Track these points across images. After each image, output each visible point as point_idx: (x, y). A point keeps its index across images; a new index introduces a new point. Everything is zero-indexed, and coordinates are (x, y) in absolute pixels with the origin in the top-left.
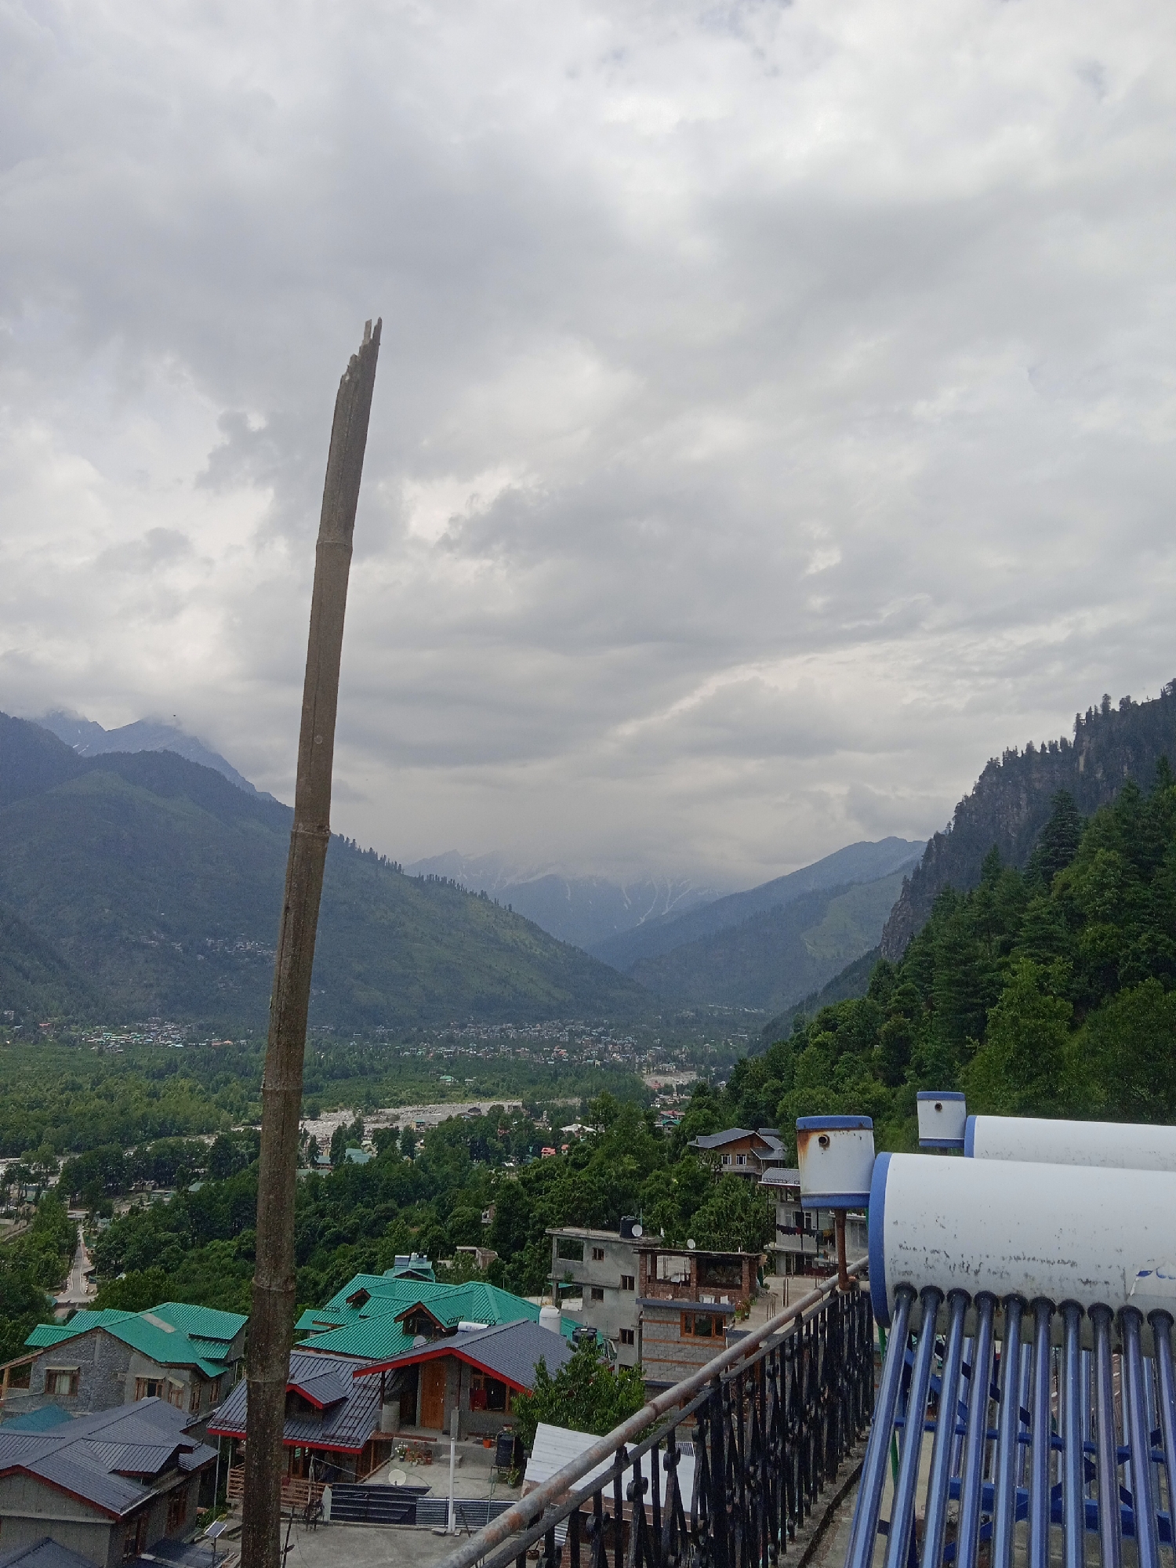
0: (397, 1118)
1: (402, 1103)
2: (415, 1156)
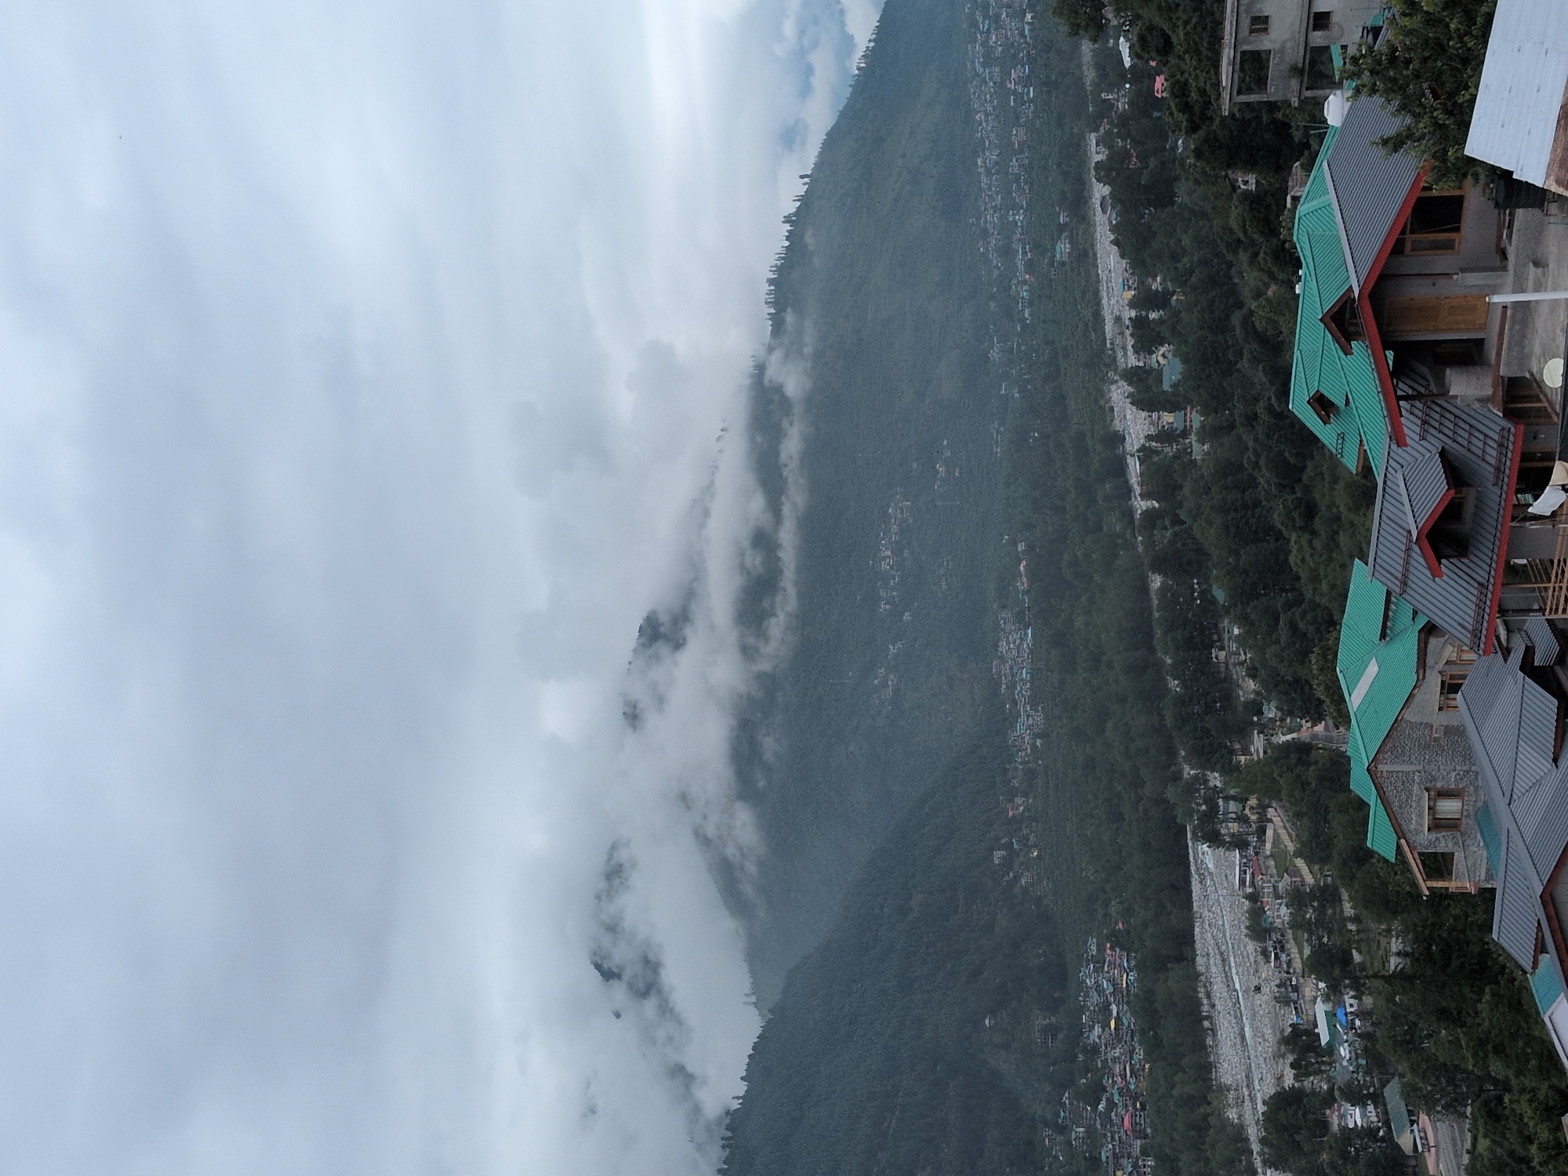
0: (1118, 319)
1: (1097, 315)
2: (1171, 290)
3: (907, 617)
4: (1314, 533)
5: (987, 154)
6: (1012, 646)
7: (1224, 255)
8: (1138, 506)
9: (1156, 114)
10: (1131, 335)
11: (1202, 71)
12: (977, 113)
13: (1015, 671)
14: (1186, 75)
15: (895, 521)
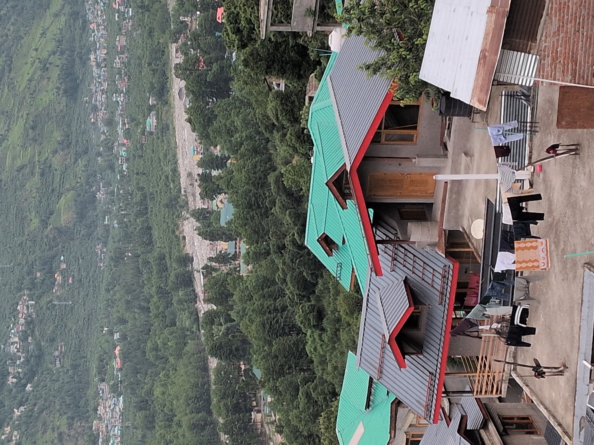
0: (190, 175)
1: (175, 171)
2: (227, 155)
3: (29, 388)
4: (323, 330)
5: (98, 52)
6: (108, 410)
7: (263, 133)
8: (202, 308)
9: (217, 34)
10: (199, 186)
11: (249, 7)
12: (91, 24)
13: (109, 428)
14: (238, 9)
15: (22, 316)
